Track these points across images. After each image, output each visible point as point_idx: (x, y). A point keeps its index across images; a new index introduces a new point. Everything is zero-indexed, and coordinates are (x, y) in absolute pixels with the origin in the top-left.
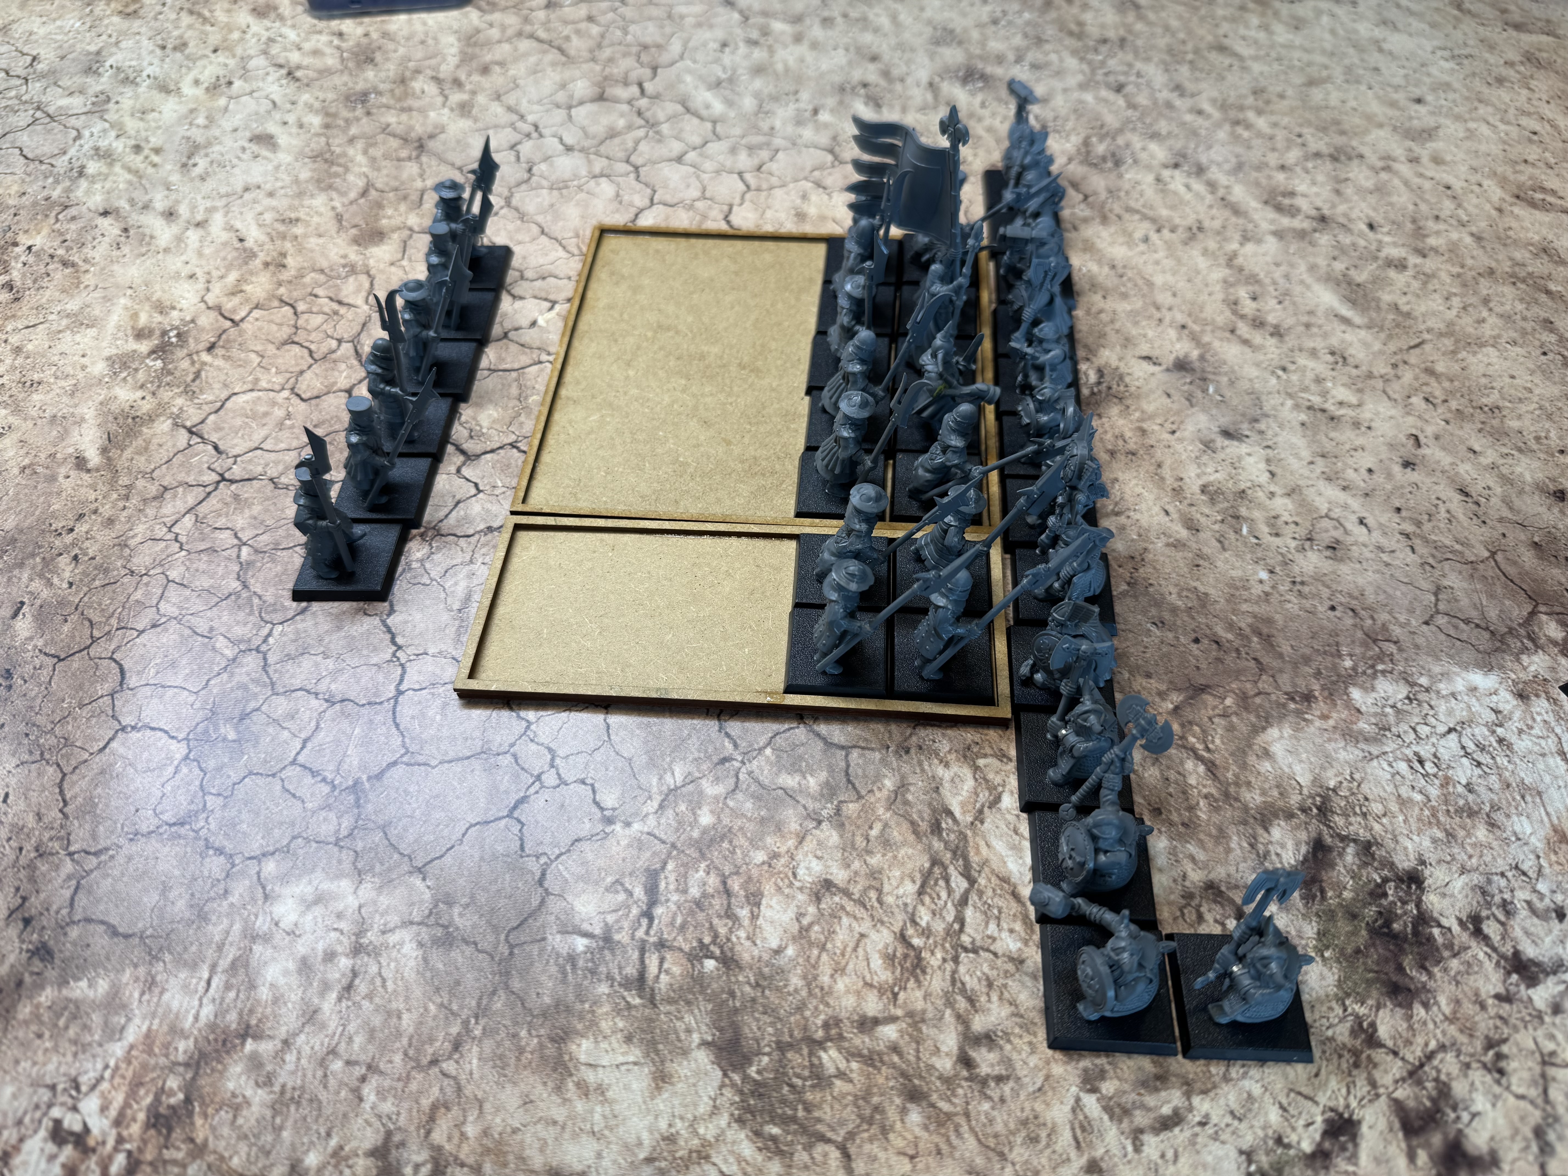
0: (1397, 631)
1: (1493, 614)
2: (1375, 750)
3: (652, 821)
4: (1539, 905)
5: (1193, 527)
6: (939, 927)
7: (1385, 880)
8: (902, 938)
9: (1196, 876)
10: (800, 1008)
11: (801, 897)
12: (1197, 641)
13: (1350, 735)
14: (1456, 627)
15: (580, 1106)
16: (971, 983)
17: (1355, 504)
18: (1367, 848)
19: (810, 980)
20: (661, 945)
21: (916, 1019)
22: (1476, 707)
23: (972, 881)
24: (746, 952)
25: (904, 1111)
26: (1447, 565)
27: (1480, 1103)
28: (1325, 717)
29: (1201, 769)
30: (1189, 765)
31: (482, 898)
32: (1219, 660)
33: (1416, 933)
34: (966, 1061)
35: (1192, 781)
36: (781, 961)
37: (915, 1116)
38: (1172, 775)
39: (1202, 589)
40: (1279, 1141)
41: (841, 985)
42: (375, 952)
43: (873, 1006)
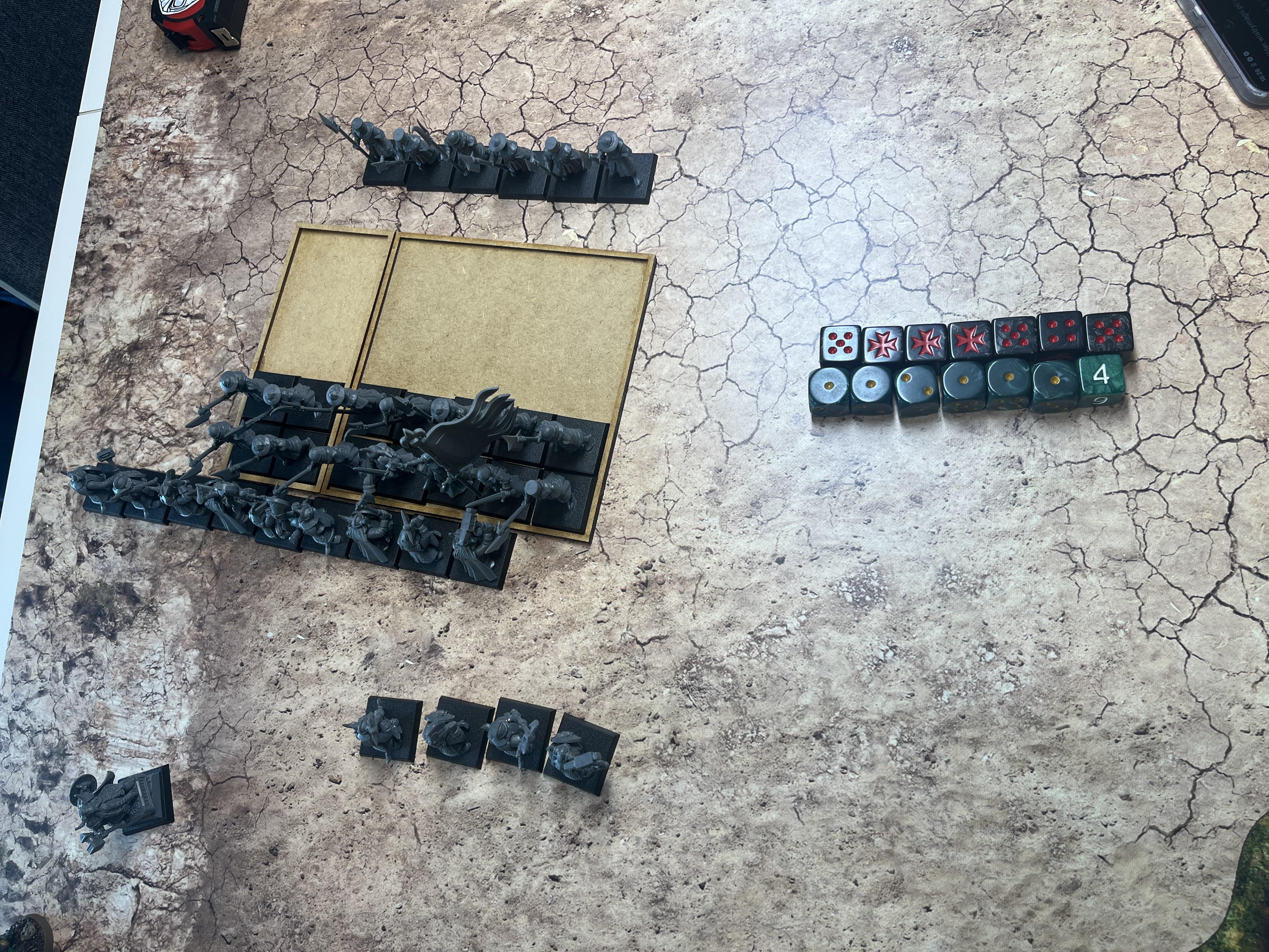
0: (221, 693)
1: (214, 753)
2: (167, 648)
3: (224, 315)
4: (88, 687)
5: (308, 606)
6: (153, 429)
7: (116, 623)
8: (153, 414)
9: (141, 540)
10: (141, 373)
11: (178, 376)
12: (241, 581)
13: (178, 639)
14: (213, 728)
15: (133, 295)
16: (131, 438)
17: (301, 713)
18: (129, 621)
19: (148, 377)
20: (175, 321)
21: (125, 415)
22: (173, 713)
23: (165, 446)
24: (165, 353)
25: (99, 406)
26: (248, 745)
27: (38, 620)
28: (189, 631)
29: (183, 560)
30: (186, 555)
31: (212, 252)
32: (229, 588)
33: (95, 626)
34: (108, 431)
35: (179, 554)
36: (158, 367)
37: (97, 410)
38: (183, 546)
39: (269, 596)
40: (51, 539)
41: (144, 388)
42: (203, 216)
43: (134, 400)
